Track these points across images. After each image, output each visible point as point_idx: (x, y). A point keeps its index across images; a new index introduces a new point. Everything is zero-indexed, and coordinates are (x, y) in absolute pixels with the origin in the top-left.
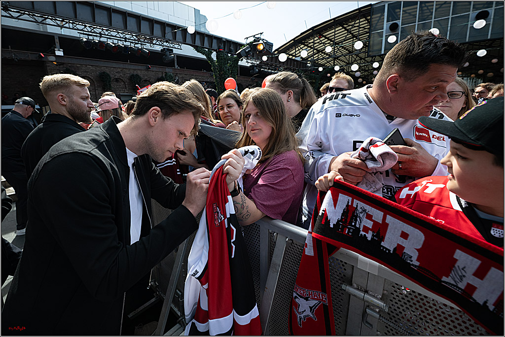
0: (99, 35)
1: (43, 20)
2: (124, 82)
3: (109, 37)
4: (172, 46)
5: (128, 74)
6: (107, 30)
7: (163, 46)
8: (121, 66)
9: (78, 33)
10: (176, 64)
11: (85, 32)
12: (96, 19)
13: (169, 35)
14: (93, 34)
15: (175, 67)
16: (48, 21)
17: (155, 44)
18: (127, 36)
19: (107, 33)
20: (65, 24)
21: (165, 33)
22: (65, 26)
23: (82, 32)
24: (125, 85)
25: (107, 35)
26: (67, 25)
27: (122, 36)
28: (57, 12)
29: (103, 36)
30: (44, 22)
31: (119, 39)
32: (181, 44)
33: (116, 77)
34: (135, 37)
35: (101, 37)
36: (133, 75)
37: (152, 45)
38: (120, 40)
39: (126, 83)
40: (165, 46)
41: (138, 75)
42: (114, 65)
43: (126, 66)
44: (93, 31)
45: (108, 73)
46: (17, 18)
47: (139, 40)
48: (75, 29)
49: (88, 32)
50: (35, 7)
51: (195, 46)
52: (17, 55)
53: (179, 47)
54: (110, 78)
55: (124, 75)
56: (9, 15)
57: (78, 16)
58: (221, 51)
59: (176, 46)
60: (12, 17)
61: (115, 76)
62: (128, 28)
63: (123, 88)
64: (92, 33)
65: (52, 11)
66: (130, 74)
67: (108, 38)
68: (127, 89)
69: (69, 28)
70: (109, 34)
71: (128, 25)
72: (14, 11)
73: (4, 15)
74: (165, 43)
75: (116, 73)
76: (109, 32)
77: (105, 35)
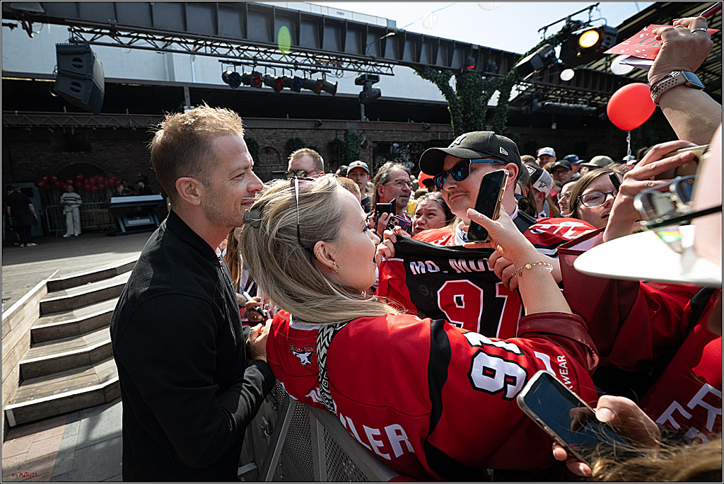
0: (252, 62)
1: (166, 46)
2: (277, 152)
3: (268, 63)
4: (376, 70)
5: (284, 139)
6: (265, 52)
7: (361, 72)
8: (276, 125)
9: (220, 61)
10: (363, 114)
11: (230, 59)
12: (248, 33)
13: (371, 51)
14: (243, 61)
15: (360, 119)
16: (175, 46)
17: (347, 69)
18: (299, 60)
19: (265, 57)
20: (199, 48)
21: (364, 46)
22: (199, 51)
23: (226, 59)
24: (279, 157)
25: (266, 61)
26: (202, 50)
27: (290, 60)
28: (188, 29)
29: (259, 62)
30: (168, 48)
31: (285, 65)
32: (391, 66)
33: (267, 145)
34: (311, 60)
35: (255, 65)
36: (291, 140)
37: (340, 71)
38: (287, 68)
39: (281, 154)
40: (364, 71)
41: (299, 140)
42: (266, 124)
43: (285, 125)
44: (242, 56)
45: (255, 139)
46: (129, 46)
47: (318, 64)
48: (215, 56)
49: (235, 57)
50: (155, 23)
51: (418, 66)
52: (136, 121)
53: (389, 71)
54: (258, 147)
55: (279, 141)
56: (117, 42)
57: (219, 32)
58: (468, 72)
59: (384, 70)
60: (121, 45)
61: (265, 143)
62: (300, 43)
63: (276, 162)
64: (242, 59)
65: (180, 27)
66: (286, 139)
67: (266, 66)
68: (282, 163)
69: (206, 54)
70: (269, 59)
71: (301, 39)
72: (124, 36)
73: (111, 42)
74: (363, 67)
75: (267, 138)
76: (269, 54)
77: (262, 60)
